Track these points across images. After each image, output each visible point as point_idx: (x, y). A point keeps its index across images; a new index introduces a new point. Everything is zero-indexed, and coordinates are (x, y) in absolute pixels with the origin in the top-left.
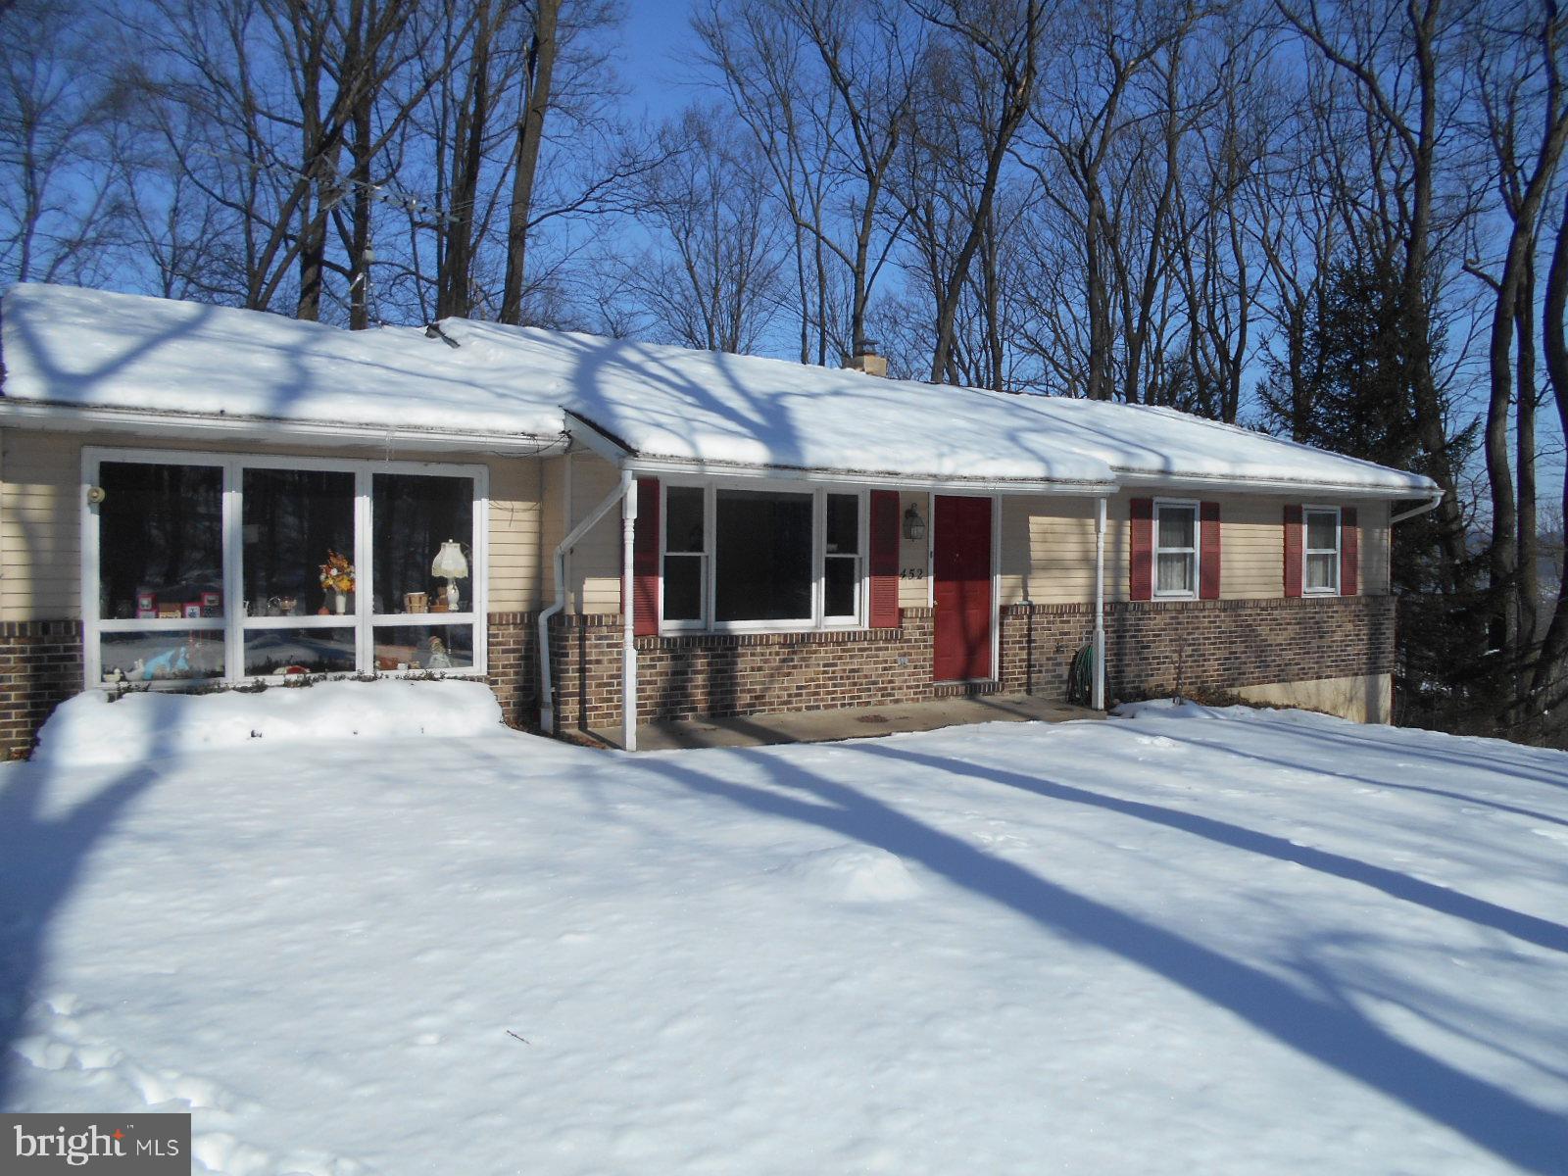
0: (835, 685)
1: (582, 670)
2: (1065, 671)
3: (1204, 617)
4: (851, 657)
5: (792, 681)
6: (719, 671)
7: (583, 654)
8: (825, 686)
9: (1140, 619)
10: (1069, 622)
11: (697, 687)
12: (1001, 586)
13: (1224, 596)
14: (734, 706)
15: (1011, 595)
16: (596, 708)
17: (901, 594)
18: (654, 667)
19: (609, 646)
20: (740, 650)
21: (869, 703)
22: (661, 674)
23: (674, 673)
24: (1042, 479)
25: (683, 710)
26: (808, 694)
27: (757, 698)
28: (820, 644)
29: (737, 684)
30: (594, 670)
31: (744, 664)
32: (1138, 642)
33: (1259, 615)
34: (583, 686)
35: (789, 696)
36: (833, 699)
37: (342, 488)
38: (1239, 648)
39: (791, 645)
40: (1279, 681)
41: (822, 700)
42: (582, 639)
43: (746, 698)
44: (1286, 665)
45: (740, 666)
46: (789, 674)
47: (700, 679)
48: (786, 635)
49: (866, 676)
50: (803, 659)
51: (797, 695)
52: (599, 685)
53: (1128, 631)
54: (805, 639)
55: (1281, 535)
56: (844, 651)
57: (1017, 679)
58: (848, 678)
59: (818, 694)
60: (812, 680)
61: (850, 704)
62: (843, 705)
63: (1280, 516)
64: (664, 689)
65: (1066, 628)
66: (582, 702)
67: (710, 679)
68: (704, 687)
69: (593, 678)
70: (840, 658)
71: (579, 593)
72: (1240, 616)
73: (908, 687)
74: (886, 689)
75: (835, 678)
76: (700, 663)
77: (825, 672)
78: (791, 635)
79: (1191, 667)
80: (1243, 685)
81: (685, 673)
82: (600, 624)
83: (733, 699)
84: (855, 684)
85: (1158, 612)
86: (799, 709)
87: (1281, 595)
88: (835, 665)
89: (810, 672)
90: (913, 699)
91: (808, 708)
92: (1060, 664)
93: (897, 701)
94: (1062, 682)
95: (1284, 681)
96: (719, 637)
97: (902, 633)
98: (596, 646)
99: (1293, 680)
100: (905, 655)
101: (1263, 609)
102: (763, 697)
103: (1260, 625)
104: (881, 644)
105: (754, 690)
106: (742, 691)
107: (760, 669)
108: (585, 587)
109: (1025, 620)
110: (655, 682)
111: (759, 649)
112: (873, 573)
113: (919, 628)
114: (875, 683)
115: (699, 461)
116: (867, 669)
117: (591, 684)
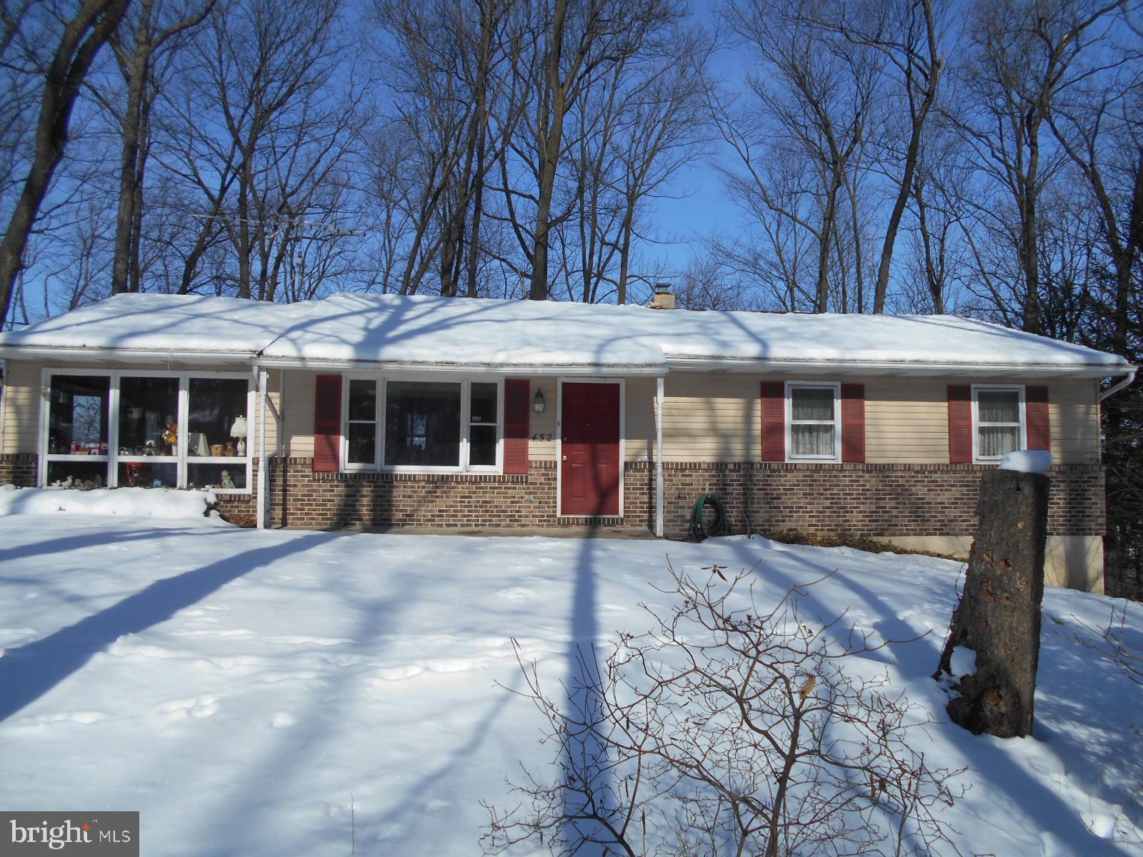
0: (470, 511)
1: (285, 490)
2: (688, 514)
3: (845, 476)
4: (484, 493)
5: (436, 506)
6: (379, 496)
7: (285, 481)
8: (461, 511)
9: (769, 476)
10: (691, 476)
11: (363, 505)
12: (627, 449)
13: (868, 461)
14: (390, 520)
15: (637, 455)
16: (293, 514)
17: (530, 451)
18: (333, 491)
19: (302, 476)
20: (395, 483)
21: (499, 525)
22: (338, 496)
23: (346, 496)
24: (589, 365)
25: (352, 519)
26: (447, 516)
27: (407, 515)
28: (458, 483)
29: (393, 506)
30: (292, 490)
31: (399, 493)
32: (767, 494)
33: (913, 477)
34: (285, 500)
35: (433, 516)
36: (468, 521)
37: (171, 386)
38: (889, 504)
39: (433, 482)
40: (941, 534)
41: (460, 520)
42: (285, 471)
43: (400, 515)
44: (951, 521)
45: (395, 494)
46: (432, 502)
47: (365, 501)
48: (429, 476)
49: (496, 507)
50: (445, 492)
51: (438, 516)
52: (295, 500)
53: (755, 485)
54: (444, 479)
55: (946, 410)
56: (477, 488)
57: (638, 516)
58: (481, 507)
59: (456, 516)
60: (451, 506)
61: (483, 525)
62: (476, 525)
63: (945, 394)
64: (340, 505)
65: (688, 480)
66: (285, 509)
67: (373, 501)
68: (368, 506)
69: (291, 495)
70: (475, 493)
71: (289, 444)
72: (888, 477)
73: (533, 516)
74: (514, 516)
75: (471, 506)
76: (366, 490)
77: (461, 502)
78: (433, 476)
79: (829, 517)
80: (894, 535)
81: (355, 496)
82: (295, 463)
83: (390, 515)
84: (487, 511)
85: (787, 470)
86: (441, 526)
87: (947, 461)
88: (471, 497)
89: (450, 501)
90: (538, 525)
91: (448, 525)
92: (682, 507)
93: (523, 525)
94: (686, 521)
95: (948, 534)
96: (383, 475)
97: (527, 477)
98: (294, 476)
99: (961, 535)
100: (531, 493)
101: (917, 472)
102: (412, 515)
103: (914, 486)
104: (510, 485)
105: (406, 511)
106: (397, 510)
107: (410, 497)
108: (292, 441)
109: (646, 473)
110: (333, 501)
111: (409, 484)
112: (507, 436)
113: (543, 475)
114: (503, 511)
115: (303, 359)
116: (496, 501)
117: (290, 500)
